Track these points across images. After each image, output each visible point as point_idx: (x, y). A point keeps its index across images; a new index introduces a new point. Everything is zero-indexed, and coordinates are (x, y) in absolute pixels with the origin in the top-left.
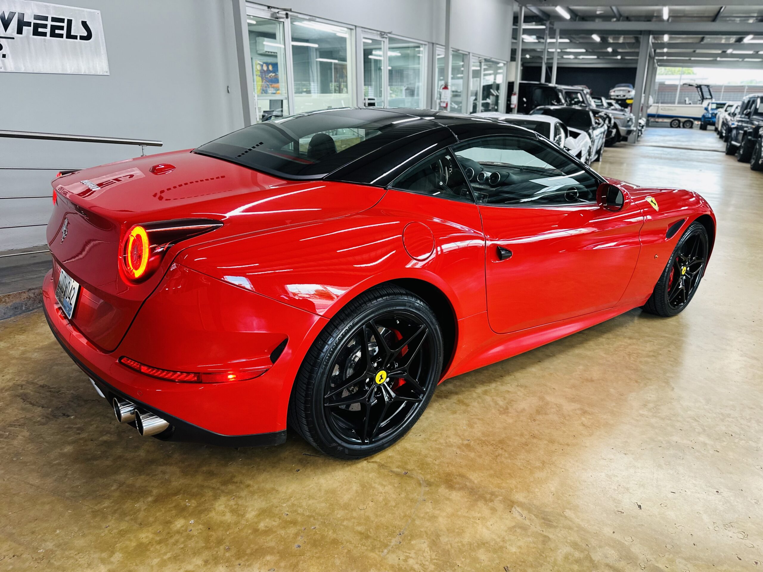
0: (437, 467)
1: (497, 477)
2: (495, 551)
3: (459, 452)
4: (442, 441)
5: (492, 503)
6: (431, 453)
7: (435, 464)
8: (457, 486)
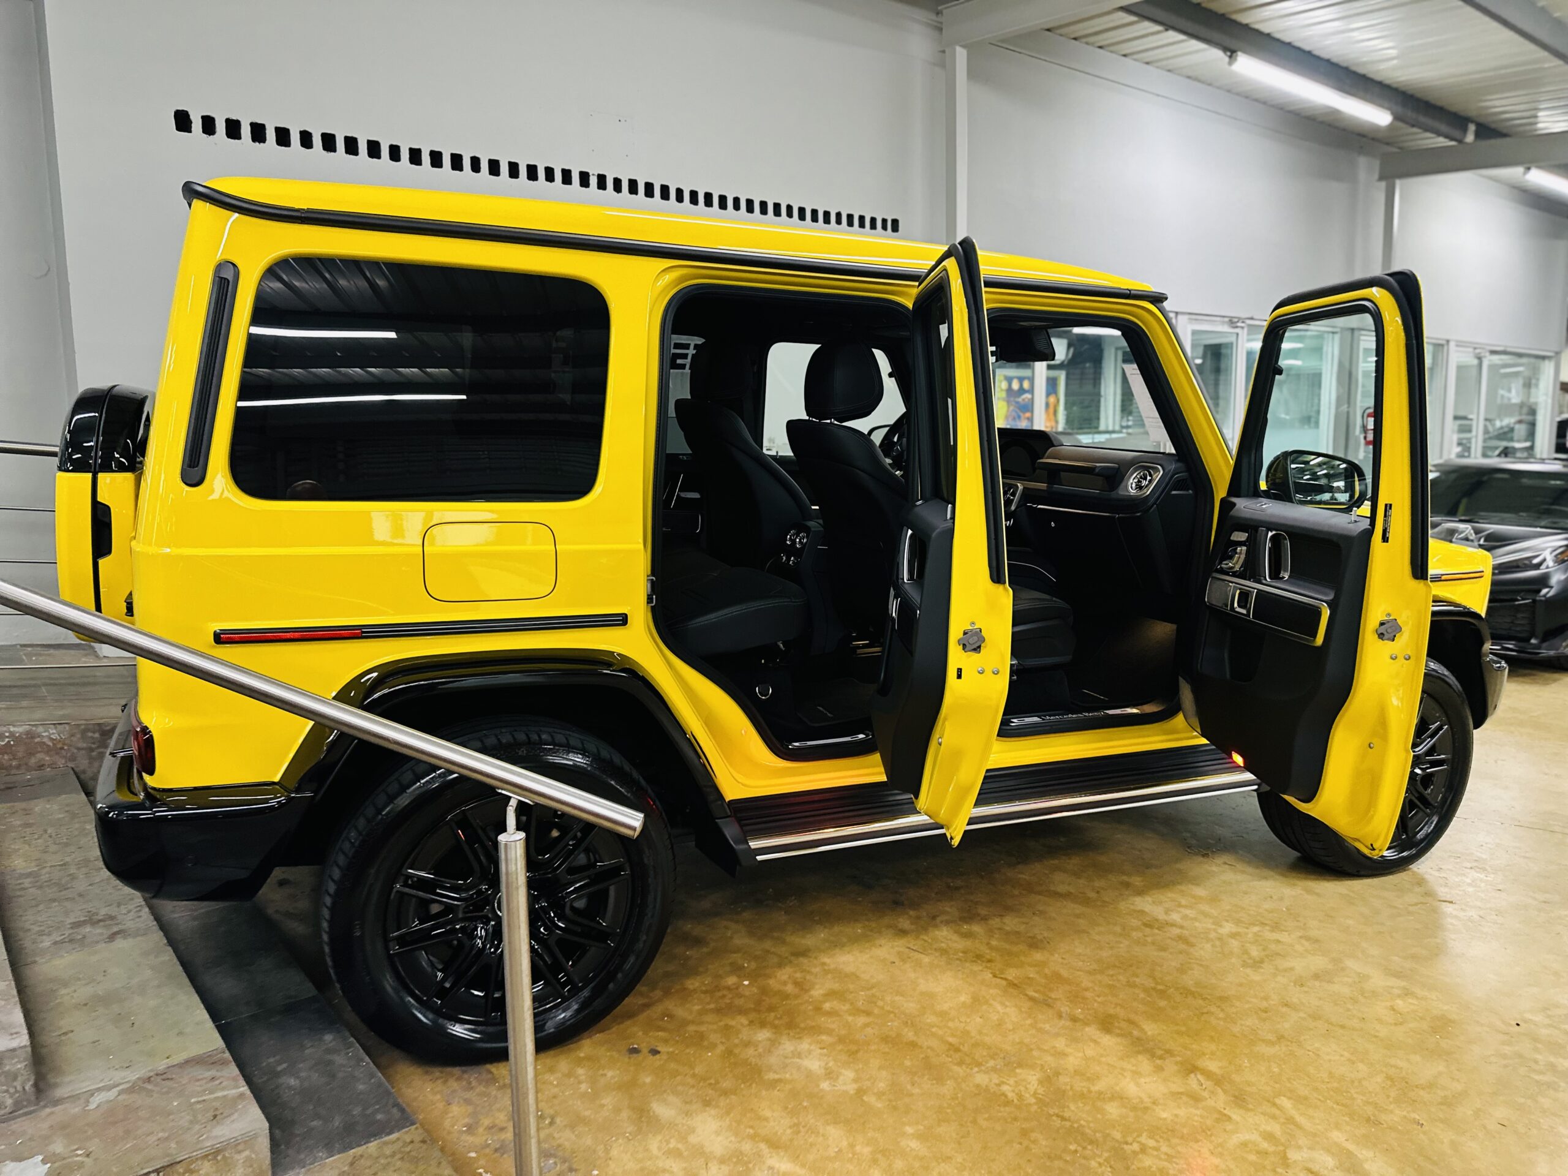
0: (1095, 1004)
1: (1188, 1036)
2: (1134, 1108)
3: (1142, 995)
4: (1121, 977)
5: (1161, 1061)
6: (1096, 988)
7: (1095, 1001)
8: (1118, 1031)
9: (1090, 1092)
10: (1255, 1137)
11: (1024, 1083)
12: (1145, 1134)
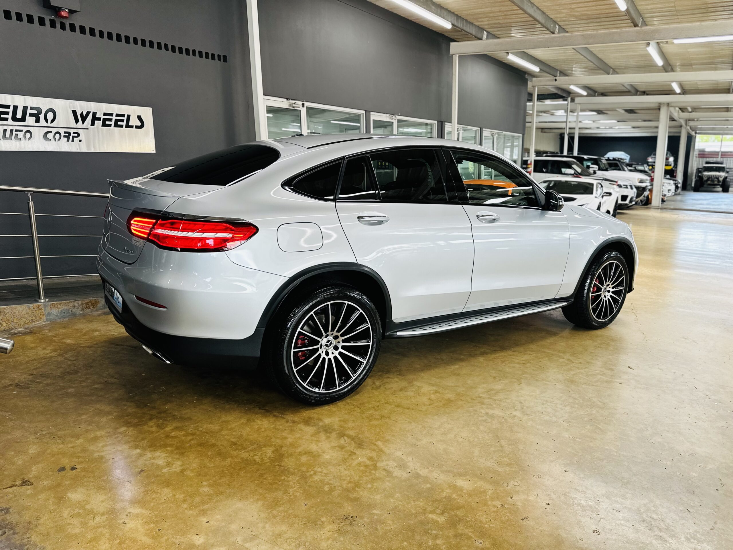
5: (330, 434)
9: (295, 452)
10: (365, 459)
11: (265, 454)
12: (316, 467)
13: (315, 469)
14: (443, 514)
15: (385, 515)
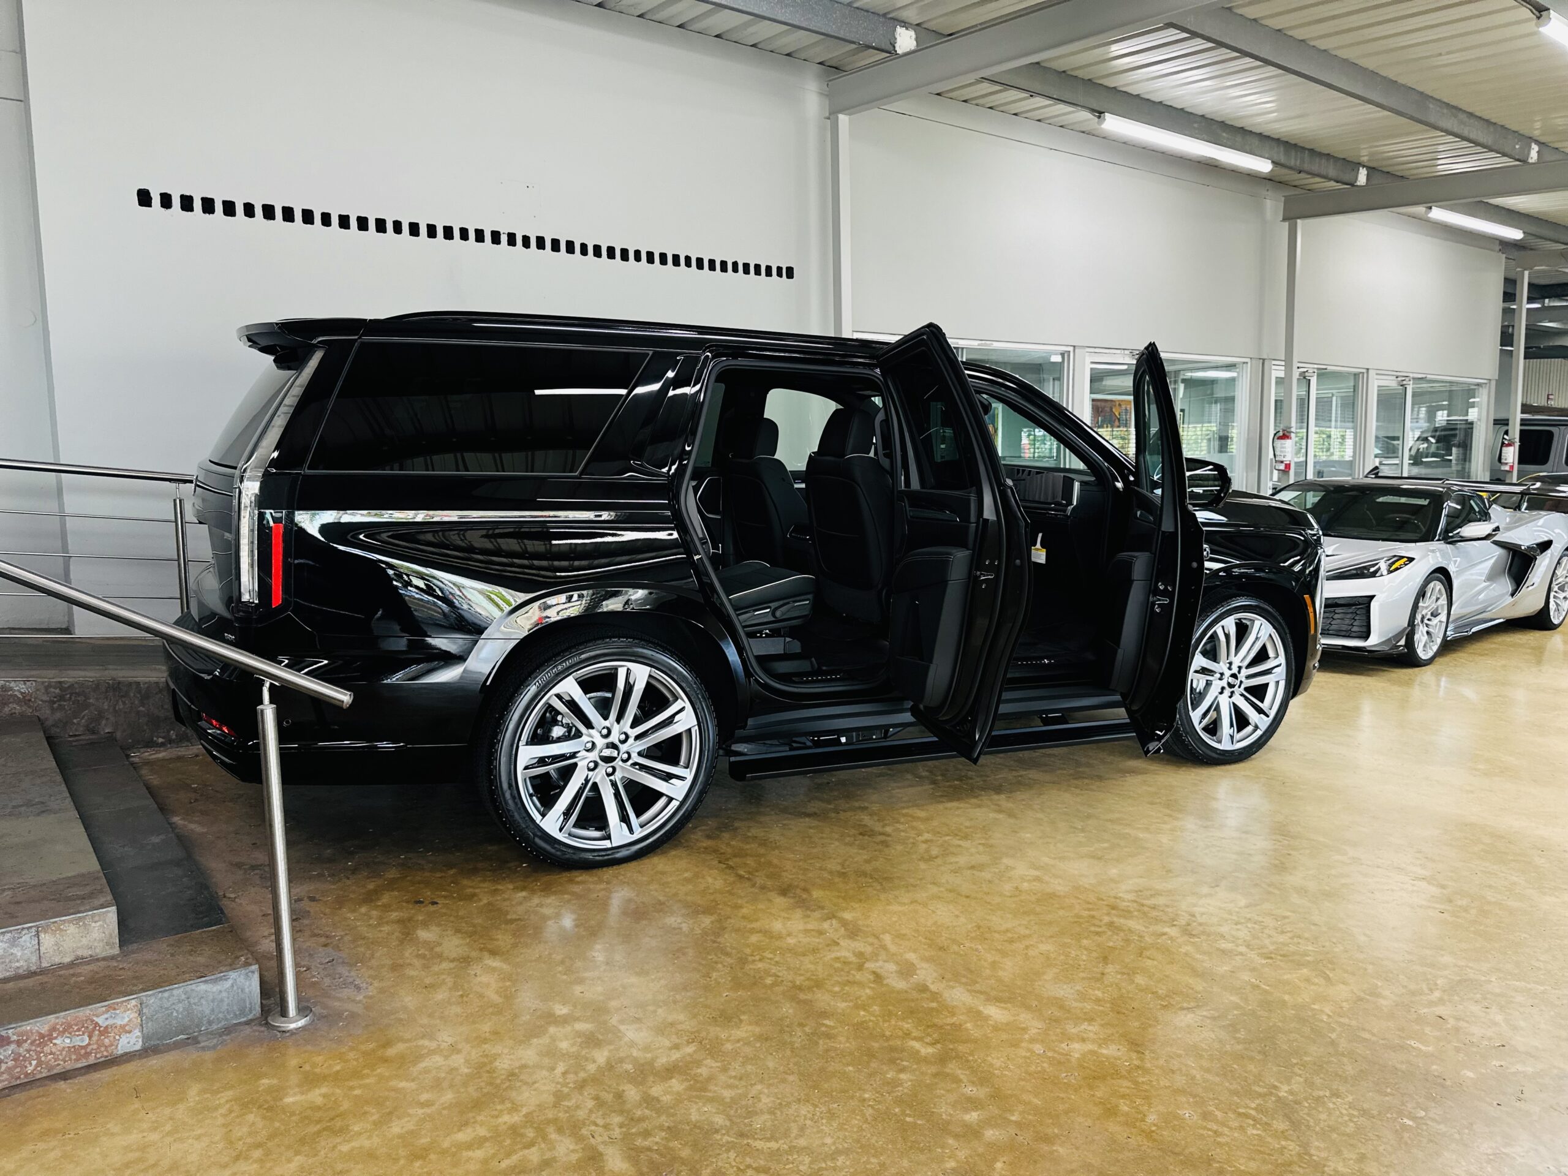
0: (786, 880)
1: (844, 899)
2: (772, 938)
3: (826, 875)
5: (812, 912)
8: (791, 895)
9: (745, 928)
10: (849, 954)
12: (768, 952)
13: (764, 954)
14: (935, 1044)
15: (841, 1029)
